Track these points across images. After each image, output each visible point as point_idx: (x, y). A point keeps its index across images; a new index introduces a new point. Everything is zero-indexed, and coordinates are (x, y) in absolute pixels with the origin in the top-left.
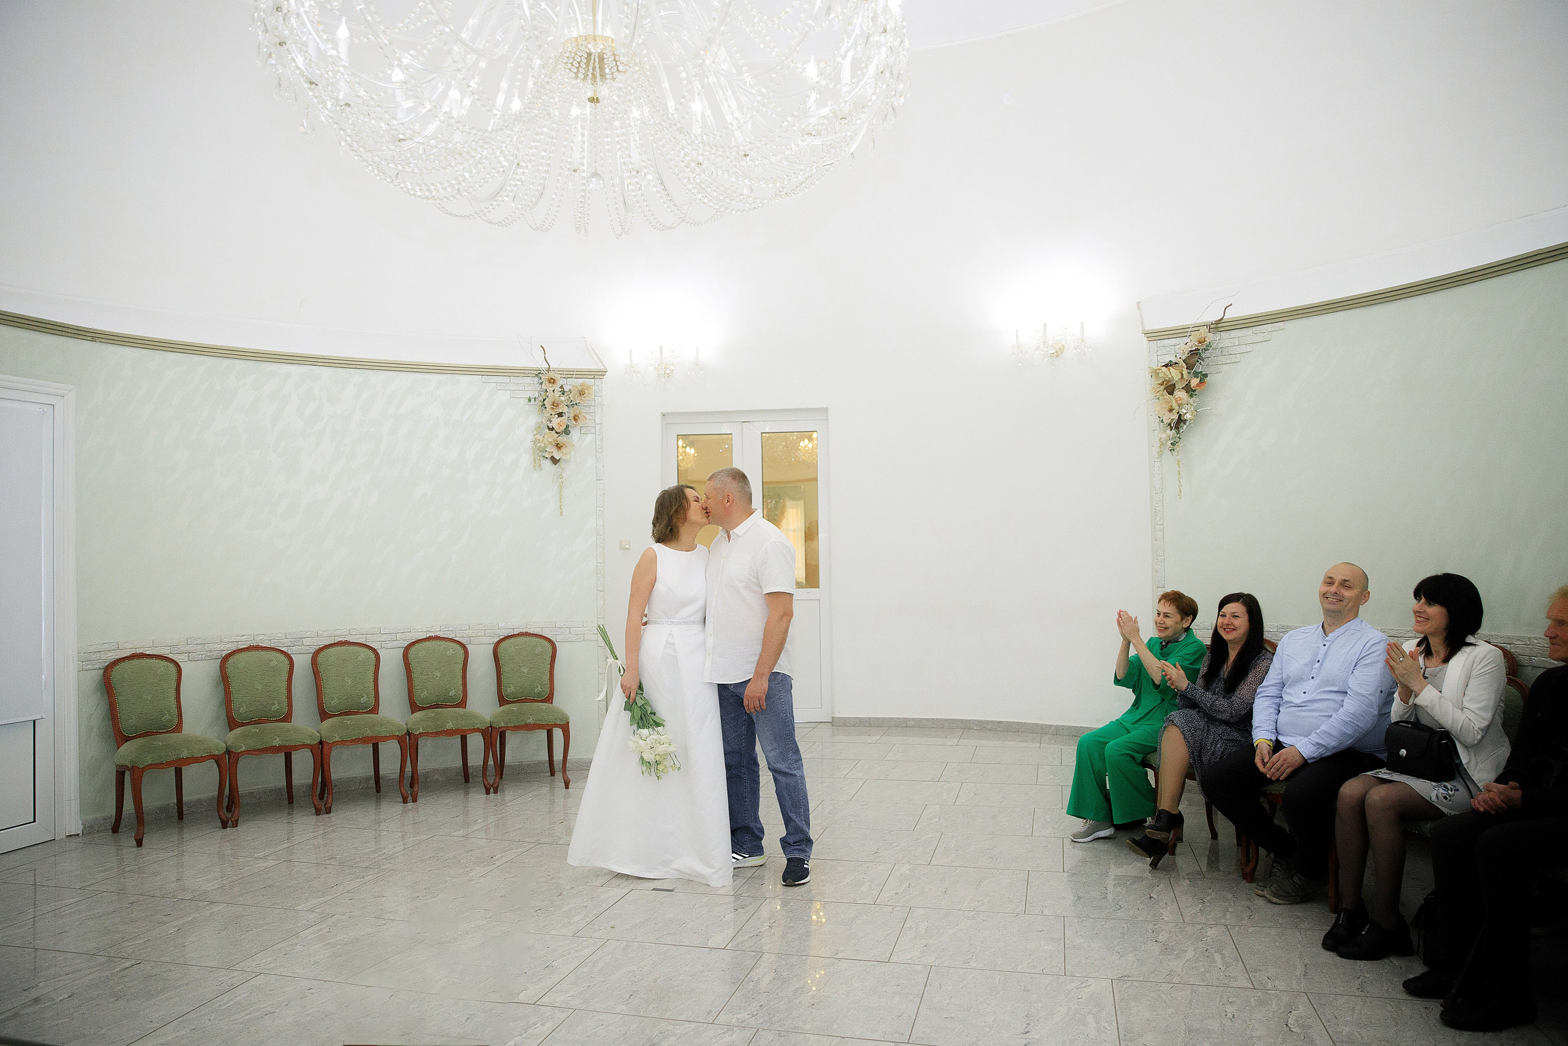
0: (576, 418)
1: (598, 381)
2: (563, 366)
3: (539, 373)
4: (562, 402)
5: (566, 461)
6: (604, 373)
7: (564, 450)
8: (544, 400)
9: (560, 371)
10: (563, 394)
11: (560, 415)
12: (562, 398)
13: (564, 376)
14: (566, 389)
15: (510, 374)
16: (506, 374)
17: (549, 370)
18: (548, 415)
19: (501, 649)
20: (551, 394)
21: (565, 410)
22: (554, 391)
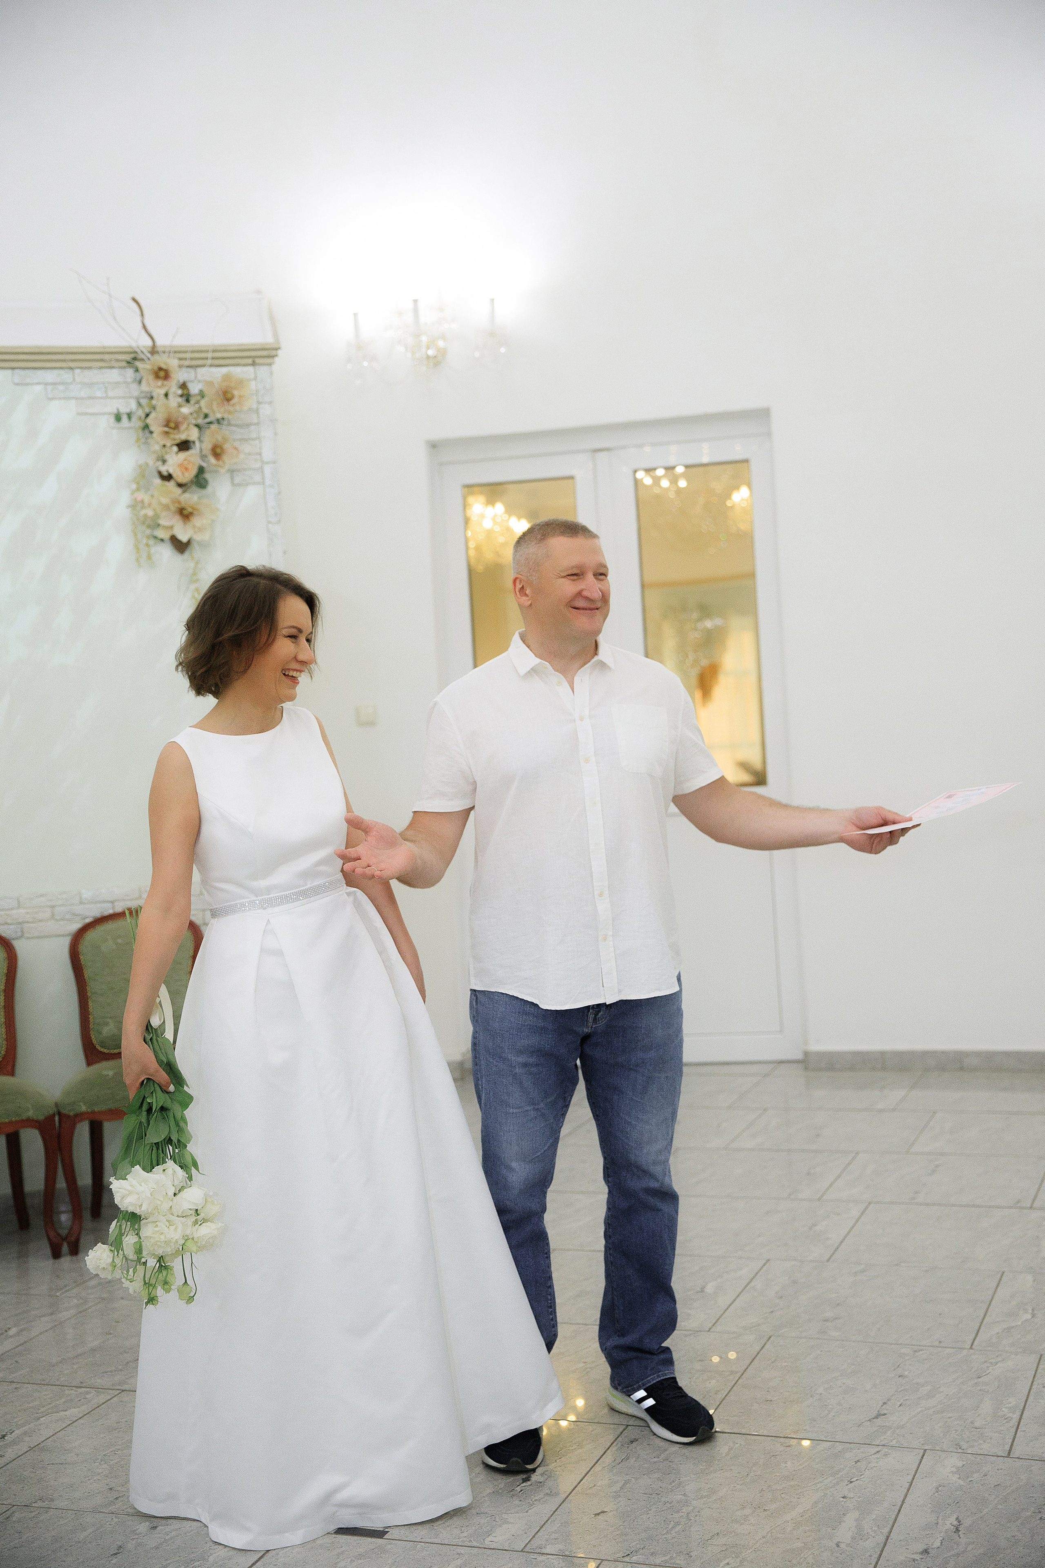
0: (217, 452)
1: (262, 371)
2: (183, 341)
3: (135, 359)
4: (185, 418)
5: (204, 545)
6: (273, 353)
7: (196, 521)
8: (147, 415)
9: (177, 352)
10: (188, 401)
11: (184, 446)
12: (185, 410)
13: (187, 363)
14: (194, 389)
15: (72, 365)
16: (64, 365)
17: (154, 351)
18: (157, 447)
19: (85, 947)
20: (159, 402)
21: (193, 434)
22: (166, 395)
